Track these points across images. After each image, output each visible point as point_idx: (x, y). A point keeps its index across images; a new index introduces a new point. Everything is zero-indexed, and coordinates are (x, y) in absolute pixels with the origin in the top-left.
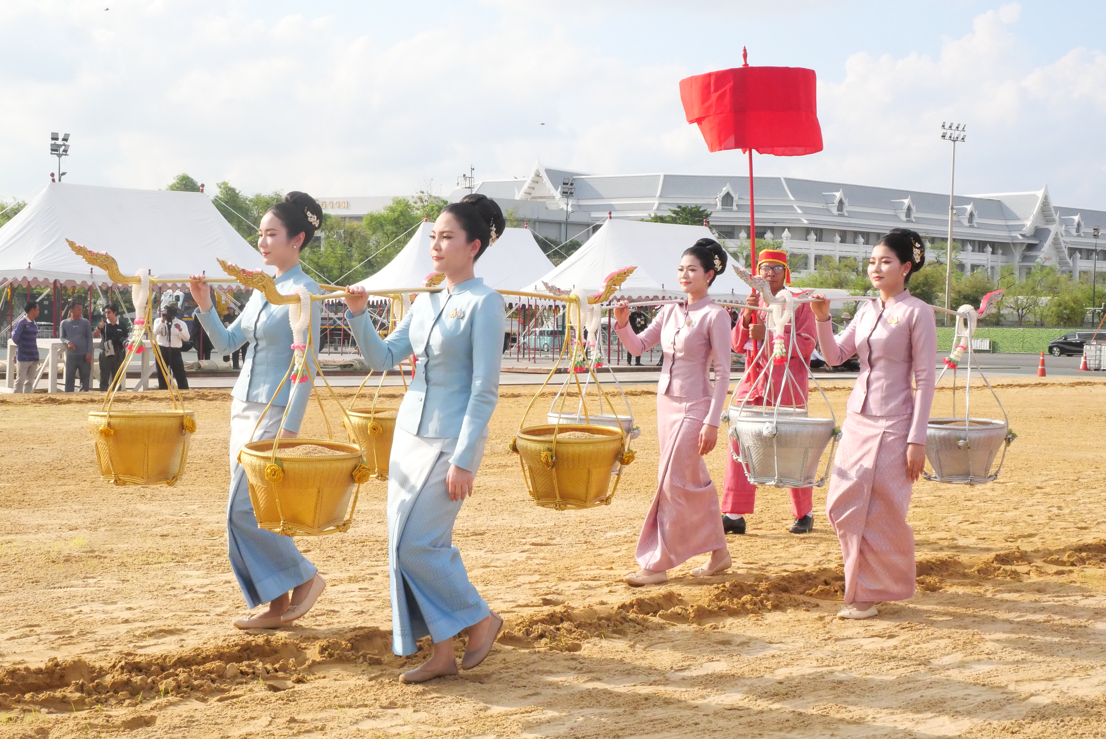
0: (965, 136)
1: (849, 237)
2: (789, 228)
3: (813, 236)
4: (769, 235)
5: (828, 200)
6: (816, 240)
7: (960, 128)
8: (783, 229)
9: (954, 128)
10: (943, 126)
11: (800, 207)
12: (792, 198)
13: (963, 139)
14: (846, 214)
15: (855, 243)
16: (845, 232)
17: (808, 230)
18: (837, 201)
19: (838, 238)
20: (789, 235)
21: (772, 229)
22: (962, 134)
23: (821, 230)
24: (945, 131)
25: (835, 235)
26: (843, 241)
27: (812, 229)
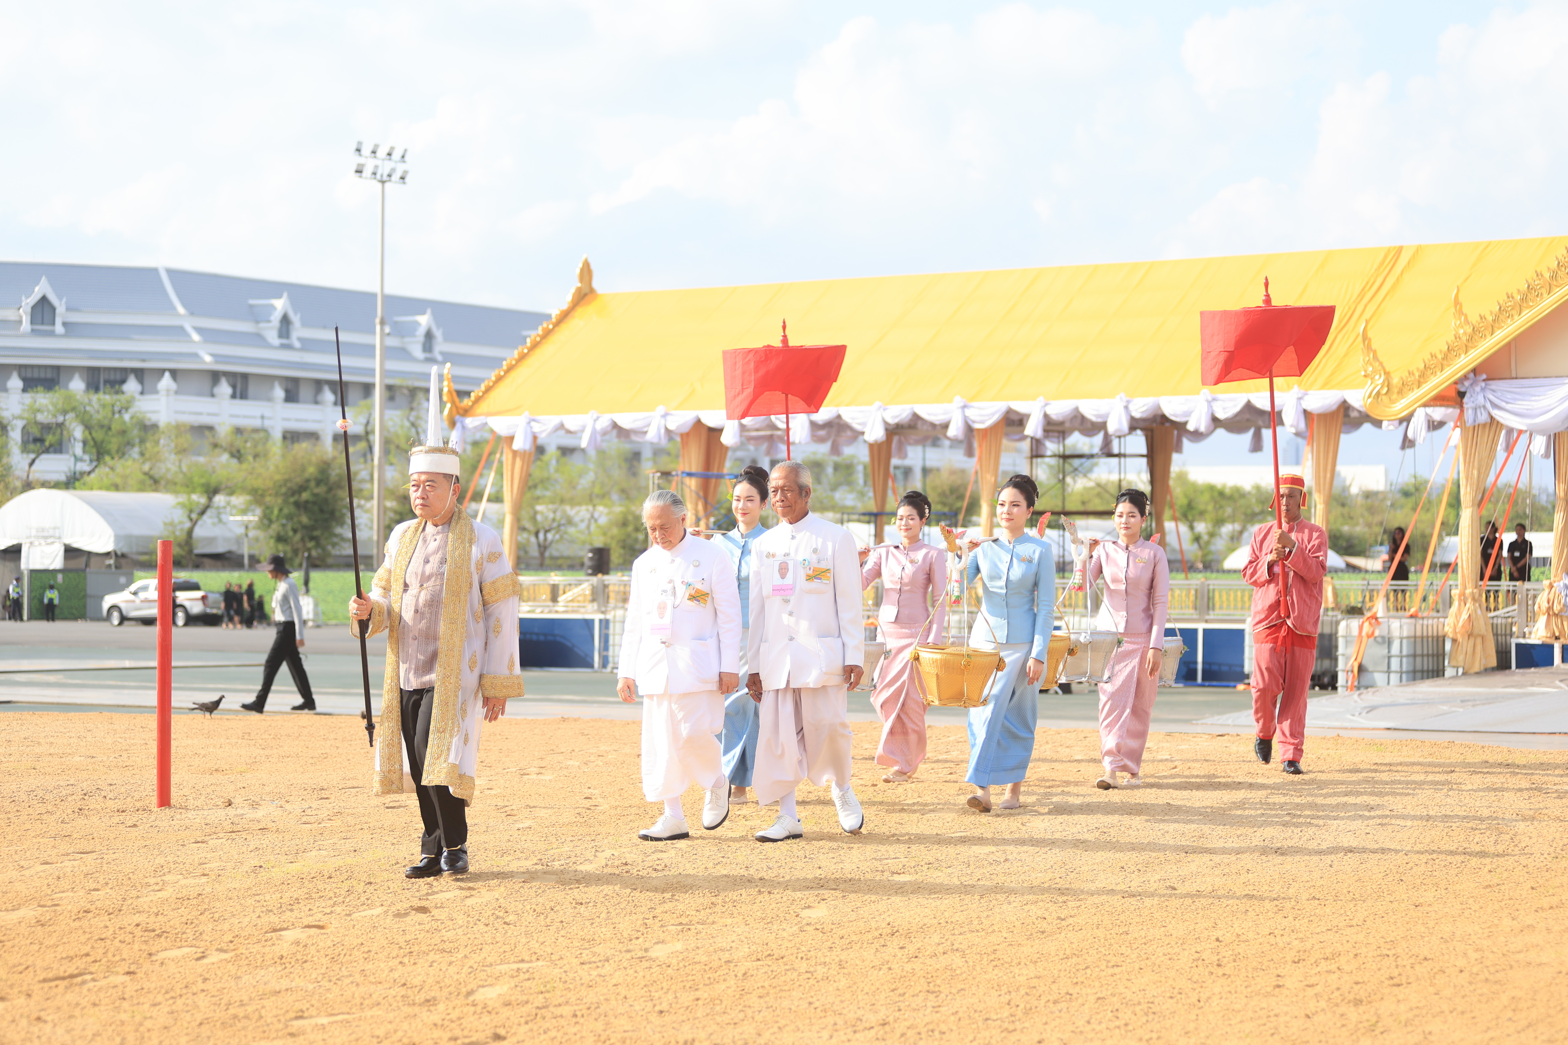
0: (406, 172)
1: (305, 392)
2: (174, 373)
3: (224, 388)
4: (132, 386)
5: (257, 315)
6: (234, 396)
7: (396, 155)
8: (161, 372)
9: (382, 153)
10: (358, 150)
11: (199, 330)
12: (181, 310)
13: (402, 178)
14: (297, 344)
15: (316, 402)
16: (296, 381)
17: (215, 376)
18: (276, 317)
19: (279, 393)
20: (173, 386)
21: (139, 374)
22: (400, 169)
23: (245, 377)
24: (362, 160)
25: (272, 388)
26: (291, 397)
27: (226, 374)
